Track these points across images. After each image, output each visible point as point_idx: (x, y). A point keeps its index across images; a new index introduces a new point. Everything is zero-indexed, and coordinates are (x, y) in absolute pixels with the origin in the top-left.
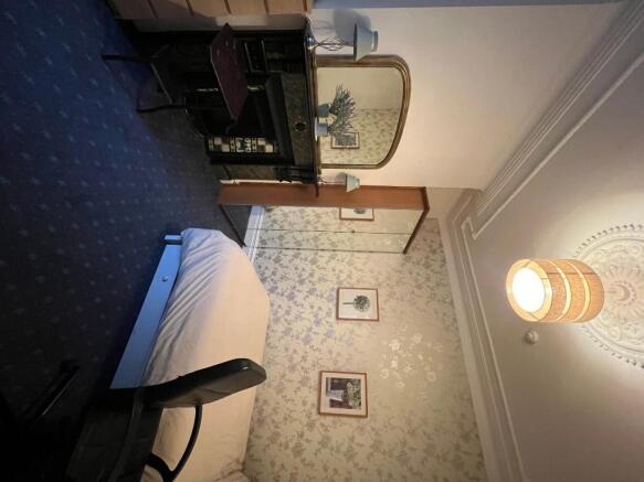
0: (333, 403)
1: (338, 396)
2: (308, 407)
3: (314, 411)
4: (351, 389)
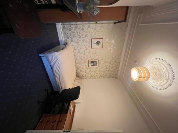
0: (91, 65)
1: (92, 64)
2: (86, 66)
3: (88, 67)
4: (95, 63)
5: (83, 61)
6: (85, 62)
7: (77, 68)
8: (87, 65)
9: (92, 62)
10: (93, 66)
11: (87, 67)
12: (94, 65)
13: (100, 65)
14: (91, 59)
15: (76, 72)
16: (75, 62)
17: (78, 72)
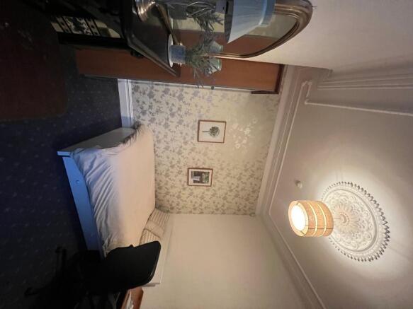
0: (195, 182)
1: (198, 179)
2: (183, 183)
3: (186, 184)
4: (204, 176)
5: (175, 170)
6: (179, 172)
7: (159, 184)
8: (185, 179)
9: (196, 174)
10: (199, 182)
11: (183, 185)
12: (201, 181)
13: (216, 181)
14: (194, 167)
15: (156, 196)
16: (156, 170)
17: (160, 197)
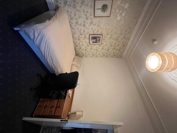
4: (98, 39)
5: (83, 36)
6: (85, 37)
8: (88, 41)
11: (87, 44)
12: (96, 42)
14: (93, 33)
17: (77, 50)
